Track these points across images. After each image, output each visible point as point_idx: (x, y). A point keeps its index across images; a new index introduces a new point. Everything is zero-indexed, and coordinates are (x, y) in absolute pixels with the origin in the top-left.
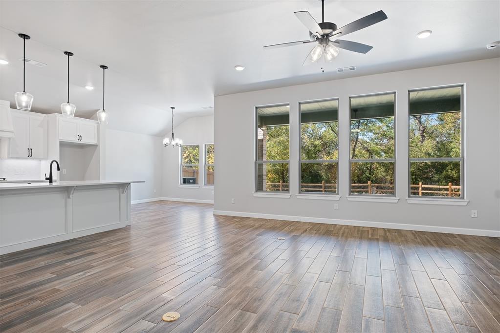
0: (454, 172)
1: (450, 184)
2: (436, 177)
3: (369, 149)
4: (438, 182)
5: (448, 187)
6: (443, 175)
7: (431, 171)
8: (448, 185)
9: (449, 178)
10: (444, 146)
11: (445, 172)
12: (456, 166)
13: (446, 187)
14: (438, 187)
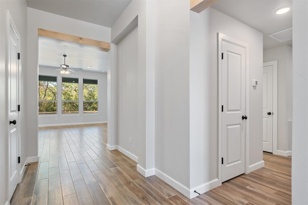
0: (96, 105)
1: (94, 110)
2: (89, 108)
3: (54, 91)
4: (89, 110)
5: (94, 112)
6: (91, 107)
7: (86, 105)
8: (94, 111)
9: (94, 108)
10: (92, 93)
11: (92, 105)
12: (96, 103)
13: (93, 112)
14: (90, 112)
